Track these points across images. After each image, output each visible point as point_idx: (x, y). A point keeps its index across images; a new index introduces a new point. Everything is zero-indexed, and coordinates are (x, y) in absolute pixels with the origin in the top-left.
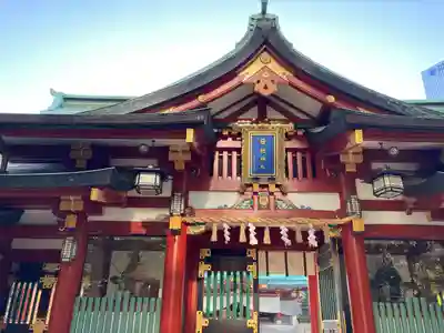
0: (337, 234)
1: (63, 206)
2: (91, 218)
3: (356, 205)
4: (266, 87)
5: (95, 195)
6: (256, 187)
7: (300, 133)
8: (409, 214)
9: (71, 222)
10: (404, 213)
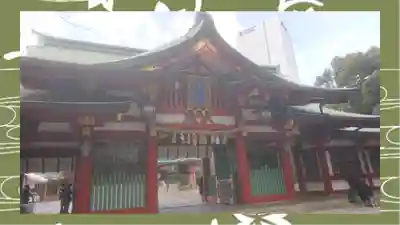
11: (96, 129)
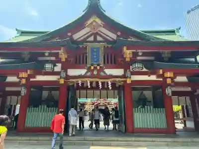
0: (121, 84)
1: (20, 76)
3: (128, 74)
5: (29, 72)
6: (92, 68)
8: (149, 76)
9: (24, 81)
10: (147, 76)
11: (31, 80)
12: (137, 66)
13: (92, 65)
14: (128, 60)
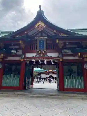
0: (57, 62)
2: (6, 59)
3: (61, 55)
4: (40, 29)
5: (2, 55)
6: (40, 52)
7: (50, 39)
8: (74, 57)
9: (1, 60)
12: (64, 51)
13: (40, 50)
14: (61, 47)
